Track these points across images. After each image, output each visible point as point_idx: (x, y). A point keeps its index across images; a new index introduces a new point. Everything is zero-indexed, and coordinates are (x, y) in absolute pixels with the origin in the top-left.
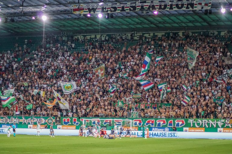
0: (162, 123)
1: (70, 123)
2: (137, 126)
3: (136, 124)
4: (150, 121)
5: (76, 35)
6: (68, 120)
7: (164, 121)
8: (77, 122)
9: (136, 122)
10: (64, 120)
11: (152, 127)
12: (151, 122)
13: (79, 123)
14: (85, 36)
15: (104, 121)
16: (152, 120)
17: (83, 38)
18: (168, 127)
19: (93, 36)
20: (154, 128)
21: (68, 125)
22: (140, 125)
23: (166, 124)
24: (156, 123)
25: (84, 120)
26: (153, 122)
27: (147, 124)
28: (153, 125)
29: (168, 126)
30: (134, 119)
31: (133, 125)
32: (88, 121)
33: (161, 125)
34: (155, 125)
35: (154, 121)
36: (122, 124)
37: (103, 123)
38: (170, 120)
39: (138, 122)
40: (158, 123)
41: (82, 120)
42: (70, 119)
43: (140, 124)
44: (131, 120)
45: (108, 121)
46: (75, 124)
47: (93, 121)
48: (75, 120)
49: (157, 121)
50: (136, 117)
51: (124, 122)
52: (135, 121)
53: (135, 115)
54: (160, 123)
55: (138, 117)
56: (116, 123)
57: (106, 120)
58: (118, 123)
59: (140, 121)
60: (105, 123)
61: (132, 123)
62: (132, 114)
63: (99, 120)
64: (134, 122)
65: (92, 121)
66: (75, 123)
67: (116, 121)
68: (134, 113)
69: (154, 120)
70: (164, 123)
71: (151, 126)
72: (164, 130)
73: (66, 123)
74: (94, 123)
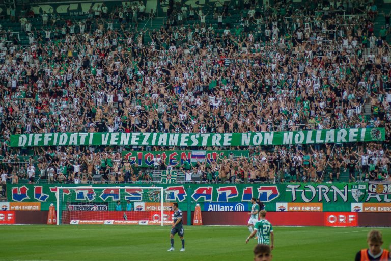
0: (228, 192)
1: (28, 198)
2: (175, 200)
3: (172, 196)
4: (202, 190)
5: (36, 3)
6: (23, 190)
7: (233, 190)
8: (42, 195)
9: (171, 191)
10: (15, 191)
11: (208, 203)
12: (205, 192)
13: (48, 196)
14: (55, 6)
16: (208, 188)
17: (52, 11)
18: (242, 203)
19: (74, 7)
20: (212, 204)
21: (24, 201)
22: (181, 198)
23: (237, 196)
24: (215, 193)
25: (60, 189)
26: (209, 191)
27: (196, 196)
28: (210, 199)
29: (242, 201)
30: (168, 185)
31: (166, 200)
32: (67, 191)
33: (227, 198)
35: (210, 188)
36: (141, 196)
38: (247, 187)
39: (176, 193)
40: (220, 192)
41: (56, 190)
42: (28, 189)
43: (180, 196)
44: (162, 188)
45: (112, 192)
46: (39, 200)
47: (78, 192)
48: (38, 190)
49: (217, 189)
50: (172, 180)
51: (146, 192)
52: (170, 189)
53: (169, 177)
54: (224, 194)
55: (176, 182)
56: (129, 195)
57: (107, 189)
58: (133, 196)
59: (181, 189)
61: (165, 194)
62: (164, 175)
64: (168, 192)
65: (76, 191)
66: (38, 195)
67: (128, 190)
68: (167, 173)
69: (212, 187)
70: (234, 193)
71: (205, 201)
72: (234, 209)
73: (18, 198)
74: (81, 195)
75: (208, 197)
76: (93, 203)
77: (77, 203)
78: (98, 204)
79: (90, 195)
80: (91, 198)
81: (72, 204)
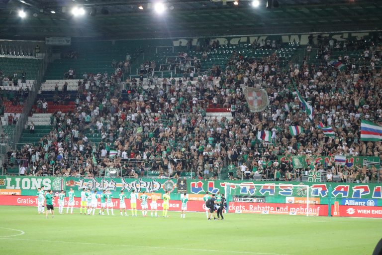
0: (362, 190)
1: (203, 191)
2: (319, 195)
3: (316, 192)
5: (214, 37)
6: (200, 185)
7: (366, 189)
8: (214, 188)
9: (316, 188)
10: (193, 185)
11: (345, 199)
12: (342, 190)
13: (219, 189)
14: (229, 39)
15: (262, 188)
16: (346, 186)
17: (227, 42)
18: (373, 199)
19: (244, 40)
20: (349, 200)
21: (200, 193)
22: (324, 194)
23: (369, 193)
24: (351, 191)
25: (227, 185)
26: (346, 189)
27: (335, 193)
28: (346, 195)
29: (373, 197)
30: (314, 183)
31: (312, 195)
32: (233, 186)
33: (361, 195)
34: (350, 195)
35: (347, 187)
36: (292, 192)
37: (260, 191)
38: (377, 187)
39: (320, 190)
40: (355, 190)
41: (224, 185)
42: (203, 184)
43: (323, 192)
44: (308, 186)
45: (269, 188)
46: (211, 192)
47: (242, 187)
48: (211, 185)
49: (353, 188)
50: (317, 180)
51: (295, 190)
52: (315, 187)
53: (314, 177)
54: (358, 192)
55: (320, 180)
57: (264, 186)
58: (285, 191)
59: (323, 187)
60: (263, 191)
61: (310, 190)
62: (311, 175)
63: (253, 186)
64: (313, 189)
65: (240, 187)
66: (211, 190)
67: (281, 187)
68: (313, 174)
69: (349, 186)
70: (366, 191)
71: (343, 196)
72: (366, 204)
73: (196, 191)
74: (244, 190)
75: (345, 193)
76: (253, 197)
77: (241, 196)
78: (257, 197)
79: (252, 189)
80: (252, 192)
81: (237, 196)
